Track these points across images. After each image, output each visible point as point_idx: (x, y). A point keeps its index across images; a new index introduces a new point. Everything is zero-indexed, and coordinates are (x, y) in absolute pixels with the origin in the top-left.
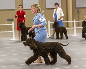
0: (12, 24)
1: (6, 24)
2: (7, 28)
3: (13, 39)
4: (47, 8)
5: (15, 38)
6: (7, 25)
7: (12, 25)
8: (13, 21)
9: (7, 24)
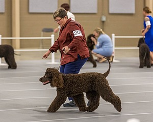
0: (50, 36)
1: (40, 37)
2: (42, 44)
3: (51, 62)
4: (110, 12)
5: (55, 61)
6: (42, 39)
7: (50, 39)
8: (53, 33)
9: (43, 37)
